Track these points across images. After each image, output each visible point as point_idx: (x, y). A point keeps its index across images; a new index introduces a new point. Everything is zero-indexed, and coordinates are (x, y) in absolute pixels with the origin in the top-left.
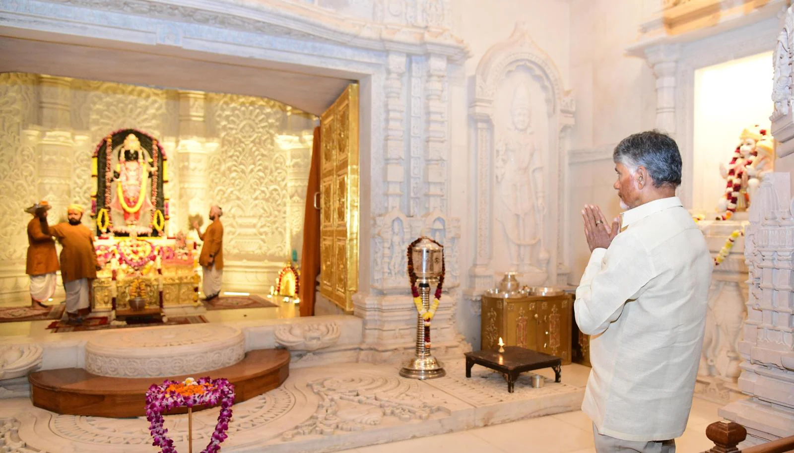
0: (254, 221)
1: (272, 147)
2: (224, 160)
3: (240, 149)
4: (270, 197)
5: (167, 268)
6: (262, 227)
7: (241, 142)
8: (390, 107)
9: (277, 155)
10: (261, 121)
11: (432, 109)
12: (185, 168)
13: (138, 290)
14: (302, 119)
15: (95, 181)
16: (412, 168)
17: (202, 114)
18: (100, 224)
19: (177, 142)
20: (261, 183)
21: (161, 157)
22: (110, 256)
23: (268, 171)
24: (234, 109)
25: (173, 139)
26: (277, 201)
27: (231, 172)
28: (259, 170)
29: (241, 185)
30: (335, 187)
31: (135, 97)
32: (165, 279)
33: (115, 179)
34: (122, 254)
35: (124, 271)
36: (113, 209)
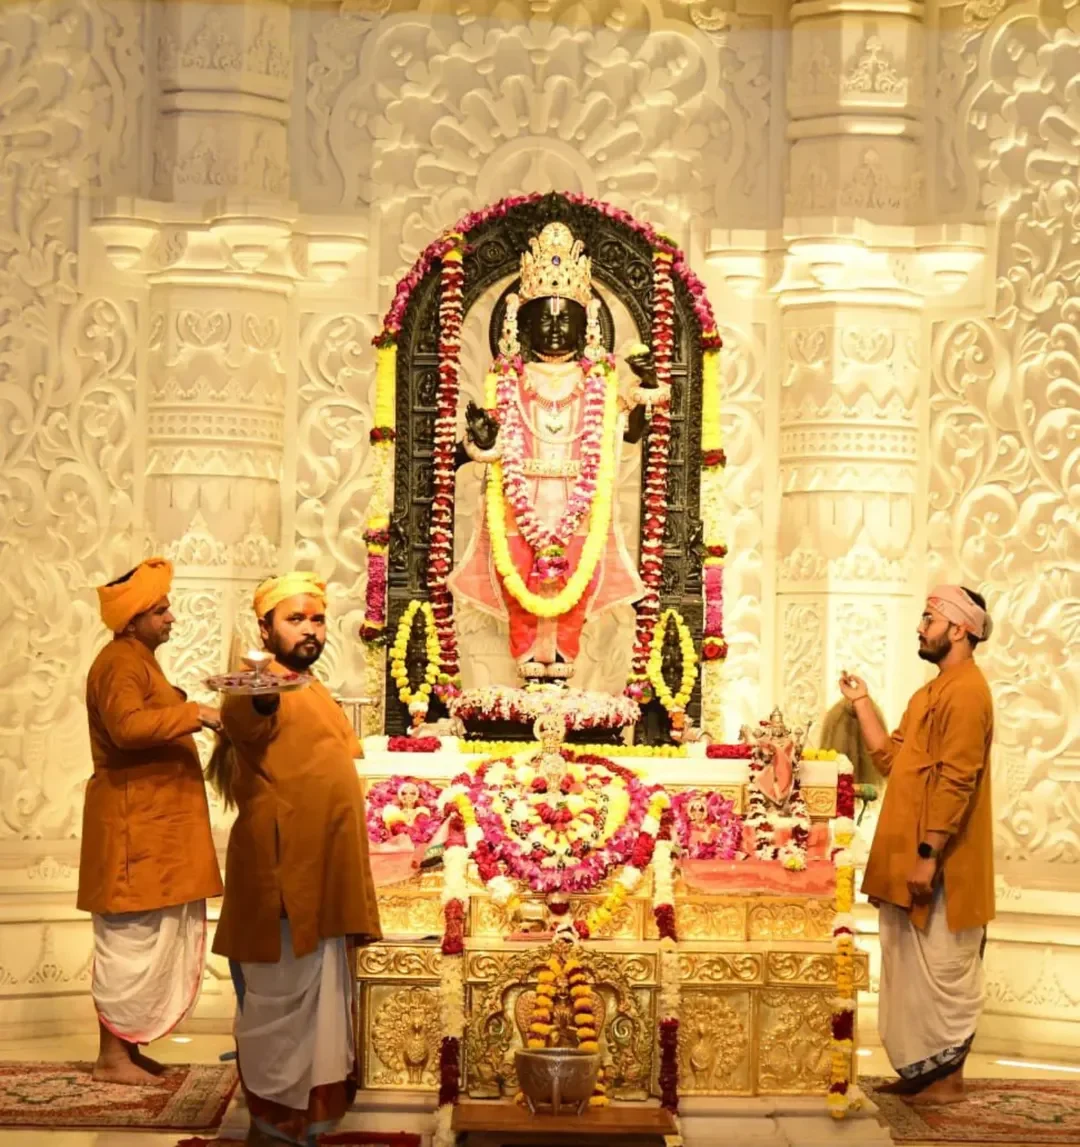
2: (1010, 343)
5: (707, 909)
12: (815, 388)
13: (563, 1010)
15: (383, 463)
17: (899, 103)
18: (400, 672)
19: (776, 253)
21: (693, 332)
22: (441, 834)
25: (756, 239)
27: (1042, 409)
31: (581, 37)
32: (691, 959)
33: (472, 449)
34: (490, 823)
35: (500, 909)
36: (461, 599)
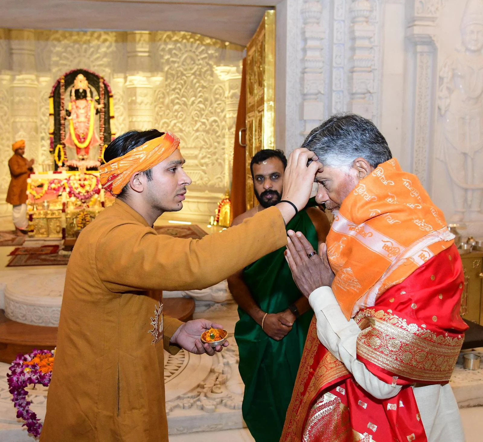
0: (196, 152)
1: (212, 79)
2: (168, 93)
3: (182, 82)
4: (210, 129)
6: (203, 158)
7: (183, 74)
8: (308, 35)
9: (216, 86)
10: (201, 53)
11: (357, 34)
12: (133, 102)
13: (84, 222)
15: (52, 119)
16: (334, 103)
17: (147, 50)
18: (57, 159)
19: (126, 78)
20: (202, 115)
21: (108, 94)
22: (62, 189)
23: (208, 103)
24: (177, 41)
25: (122, 75)
26: (217, 132)
27: (174, 105)
28: (200, 102)
29: (184, 117)
30: (256, 124)
31: (88, 38)
33: (67, 117)
34: (71, 188)
35: (73, 203)
36: (67, 145)
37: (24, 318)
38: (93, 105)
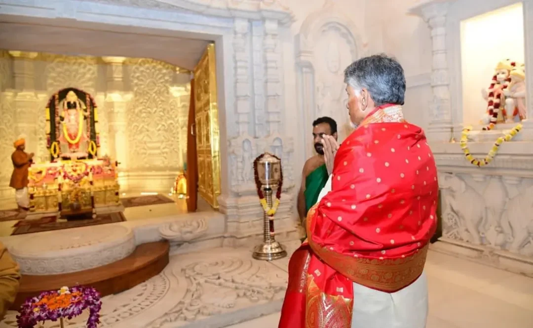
0: (158, 145)
1: (168, 96)
2: (137, 106)
3: (147, 98)
4: (168, 129)
5: (97, 180)
6: (164, 148)
7: (148, 93)
8: (237, 58)
9: (171, 100)
10: (160, 78)
11: (269, 59)
12: (112, 112)
13: (77, 197)
14: (186, 75)
15: (48, 124)
16: (256, 102)
17: (121, 76)
18: (53, 152)
19: (106, 96)
20: (162, 119)
21: (92, 105)
22: (57, 174)
23: (166, 112)
24: (142, 71)
25: (103, 93)
26: (172, 131)
27: (142, 113)
28: (160, 111)
29: (149, 122)
30: (203, 119)
31: (77, 67)
32: (95, 188)
33: (61, 122)
34: (65, 172)
35: (67, 184)
36: (61, 142)
37: (30, 271)
38: (81, 114)
